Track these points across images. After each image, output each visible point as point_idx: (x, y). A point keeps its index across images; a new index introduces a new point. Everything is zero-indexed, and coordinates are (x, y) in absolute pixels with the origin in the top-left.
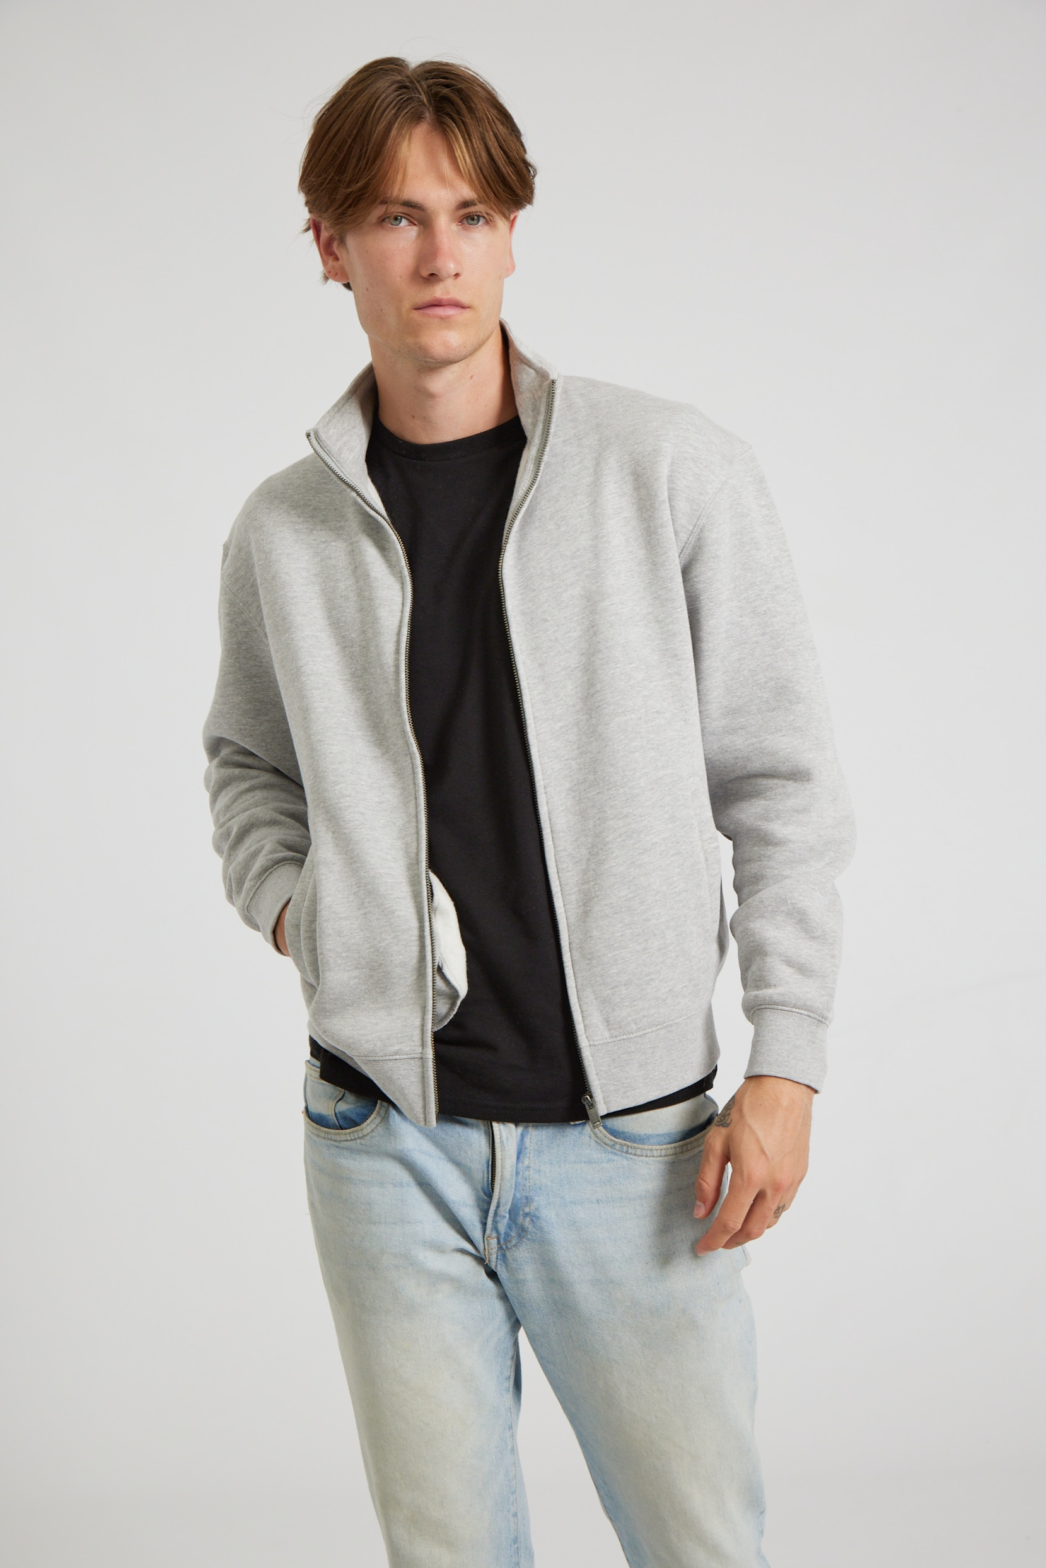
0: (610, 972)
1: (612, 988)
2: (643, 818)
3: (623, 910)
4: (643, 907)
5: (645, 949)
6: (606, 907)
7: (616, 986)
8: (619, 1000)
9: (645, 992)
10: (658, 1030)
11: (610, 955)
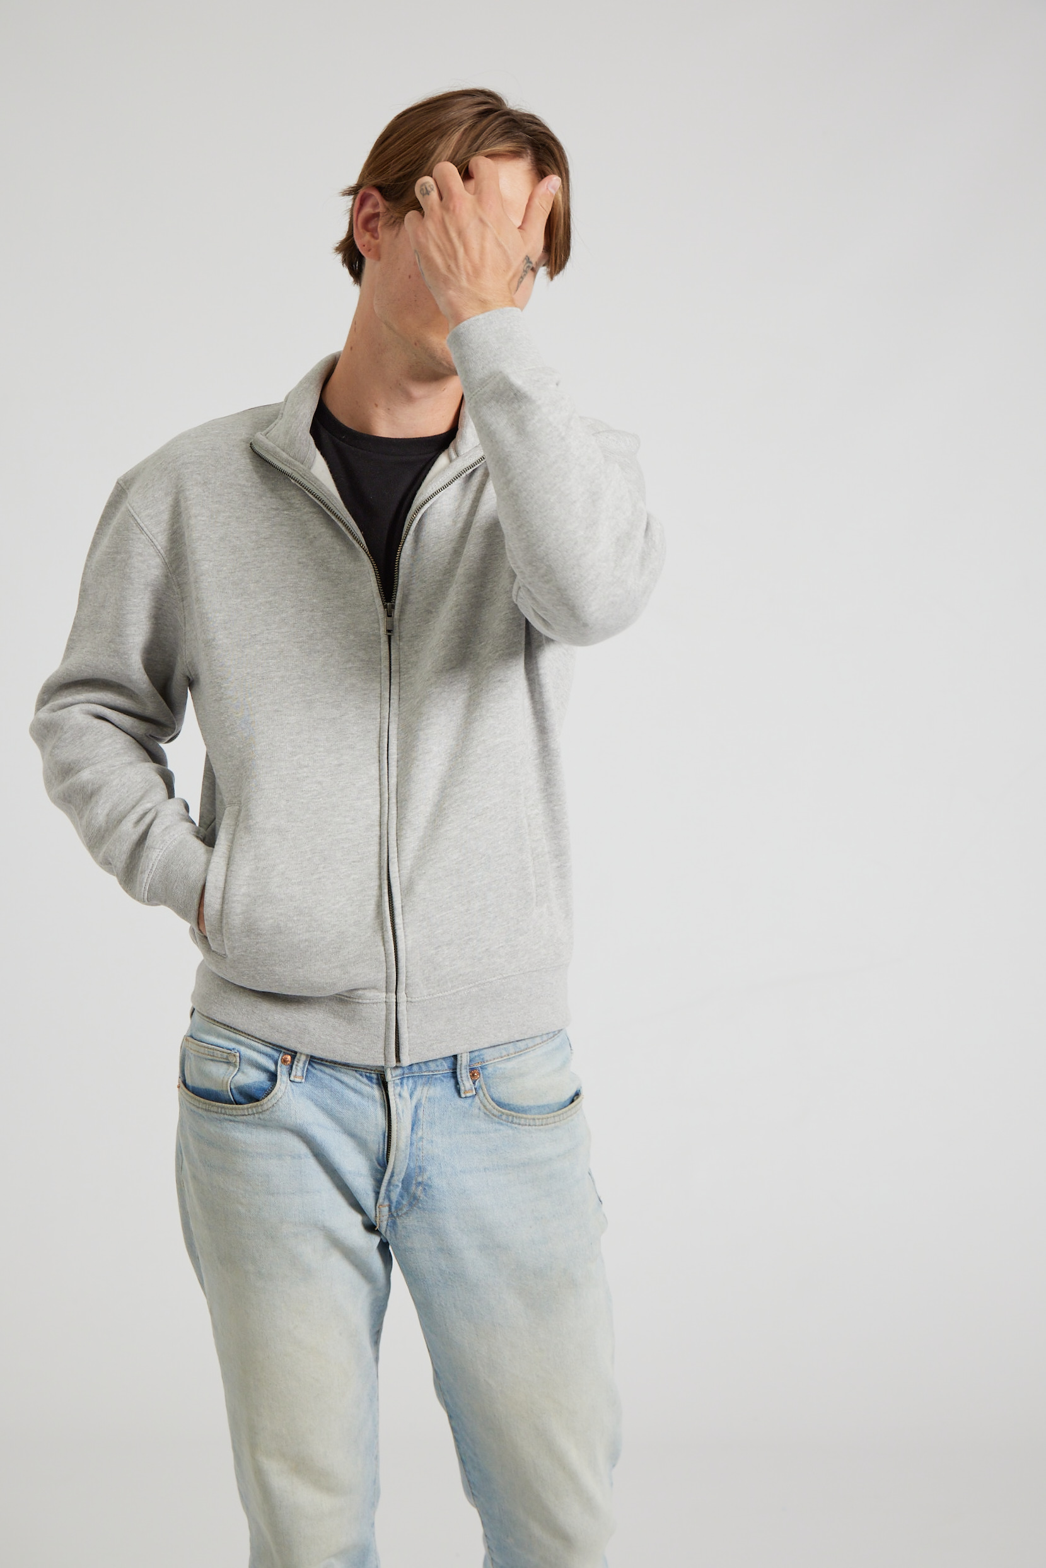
0: (436, 933)
1: (436, 948)
2: (478, 784)
3: (454, 872)
4: (470, 870)
5: (467, 910)
6: (440, 870)
7: (439, 946)
8: (441, 959)
9: (463, 952)
10: (471, 988)
11: (438, 916)
